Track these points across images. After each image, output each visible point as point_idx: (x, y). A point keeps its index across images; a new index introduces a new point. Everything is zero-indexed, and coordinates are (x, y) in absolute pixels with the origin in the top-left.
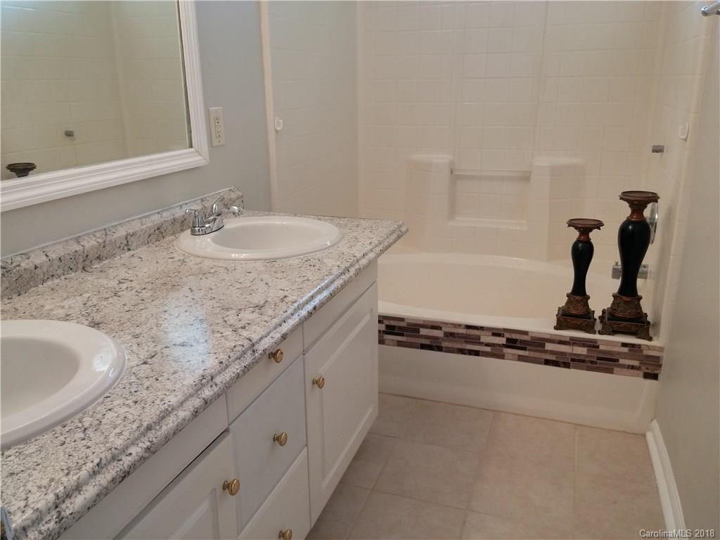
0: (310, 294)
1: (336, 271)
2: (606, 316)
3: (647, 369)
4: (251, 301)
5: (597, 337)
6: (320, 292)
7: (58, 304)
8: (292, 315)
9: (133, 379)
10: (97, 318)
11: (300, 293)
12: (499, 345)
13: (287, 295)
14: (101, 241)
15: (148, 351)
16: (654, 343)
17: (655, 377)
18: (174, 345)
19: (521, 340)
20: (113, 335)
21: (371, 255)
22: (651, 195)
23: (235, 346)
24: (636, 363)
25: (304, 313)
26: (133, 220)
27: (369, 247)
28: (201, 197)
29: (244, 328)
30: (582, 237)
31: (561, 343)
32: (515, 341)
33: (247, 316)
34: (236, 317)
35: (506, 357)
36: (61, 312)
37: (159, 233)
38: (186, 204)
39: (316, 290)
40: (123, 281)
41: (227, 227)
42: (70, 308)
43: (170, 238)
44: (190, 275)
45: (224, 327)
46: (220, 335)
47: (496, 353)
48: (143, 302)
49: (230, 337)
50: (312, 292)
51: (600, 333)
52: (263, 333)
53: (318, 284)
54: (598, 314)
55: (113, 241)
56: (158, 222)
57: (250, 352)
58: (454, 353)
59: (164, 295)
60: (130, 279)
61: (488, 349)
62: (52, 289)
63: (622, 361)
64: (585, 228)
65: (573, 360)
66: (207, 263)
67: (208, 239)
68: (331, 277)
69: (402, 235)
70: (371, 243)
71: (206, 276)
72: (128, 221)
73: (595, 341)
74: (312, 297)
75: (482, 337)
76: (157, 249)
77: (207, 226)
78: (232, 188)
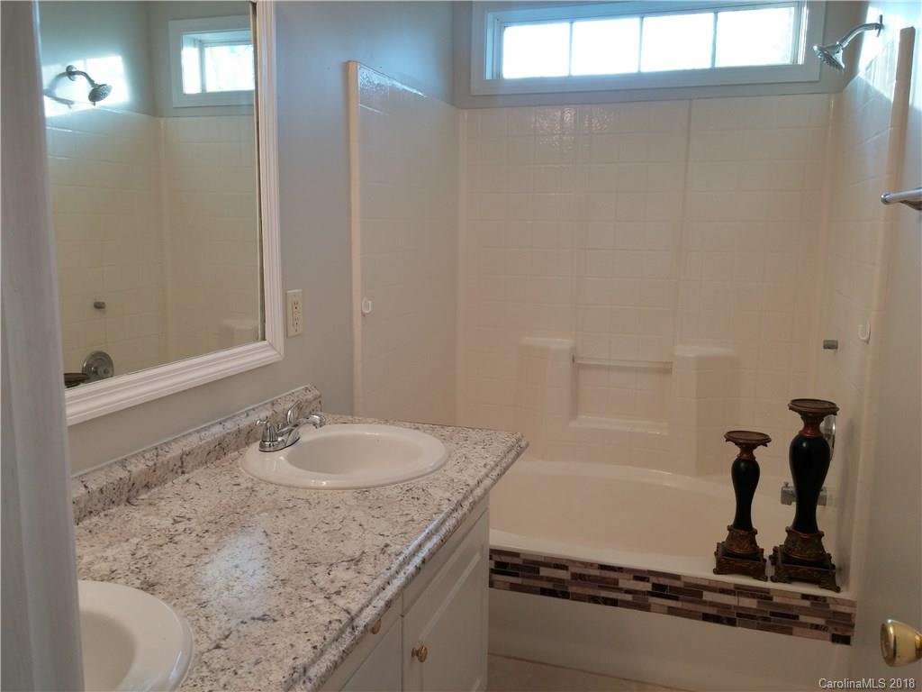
0: (416, 543)
1: (446, 508)
2: (779, 556)
3: (836, 629)
4: (344, 551)
5: (769, 585)
6: (428, 538)
7: (99, 555)
8: (397, 573)
9: (205, 672)
10: (151, 576)
11: (403, 540)
12: (643, 592)
13: (388, 542)
14: (151, 463)
15: (220, 628)
16: (843, 595)
17: (846, 640)
18: (253, 619)
19: (671, 587)
20: (173, 603)
21: (487, 482)
22: (827, 406)
23: (330, 622)
24: (820, 621)
25: (410, 568)
26: (190, 434)
27: (484, 471)
28: (270, 400)
29: (338, 593)
30: (745, 455)
31: (723, 591)
32: (664, 587)
33: (342, 575)
34: (327, 577)
35: (652, 609)
36: (103, 567)
37: (220, 450)
38: (254, 409)
39: (424, 534)
40: (179, 519)
41: (304, 439)
42: (115, 560)
43: (233, 454)
44: (262, 512)
45: (313, 592)
46: (309, 604)
47: (639, 603)
48: (206, 552)
49: (322, 608)
50: (420, 538)
51: (774, 580)
52: (364, 601)
53: (427, 527)
54: (768, 553)
55: (166, 462)
56: (219, 435)
57: (349, 630)
58: (584, 601)
59: (233, 541)
60: (188, 516)
61: (629, 597)
62: (90, 532)
63: (803, 619)
64: (748, 444)
65: (739, 615)
66: (282, 492)
67: (281, 456)
68: (441, 516)
69: (522, 452)
70: (485, 465)
71: (283, 512)
72: (184, 436)
73: (767, 591)
74: (420, 546)
75: (620, 581)
76: (218, 470)
77: (280, 439)
78: (308, 386)
